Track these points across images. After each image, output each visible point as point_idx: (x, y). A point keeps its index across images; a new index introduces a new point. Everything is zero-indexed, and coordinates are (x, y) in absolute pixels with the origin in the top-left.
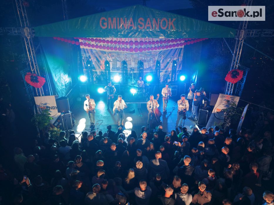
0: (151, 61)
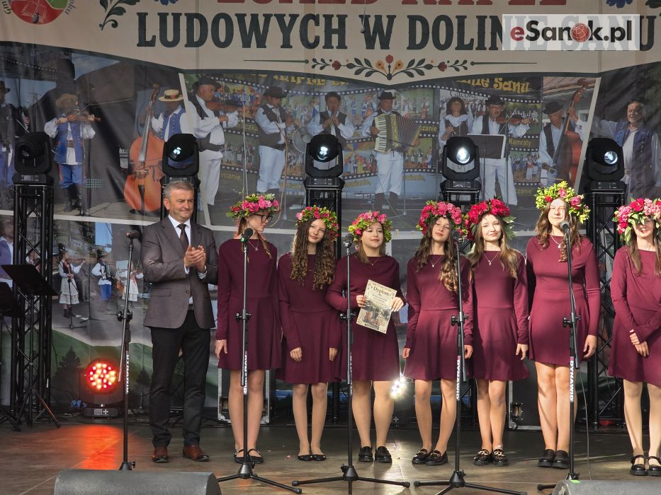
0: (536, 145)
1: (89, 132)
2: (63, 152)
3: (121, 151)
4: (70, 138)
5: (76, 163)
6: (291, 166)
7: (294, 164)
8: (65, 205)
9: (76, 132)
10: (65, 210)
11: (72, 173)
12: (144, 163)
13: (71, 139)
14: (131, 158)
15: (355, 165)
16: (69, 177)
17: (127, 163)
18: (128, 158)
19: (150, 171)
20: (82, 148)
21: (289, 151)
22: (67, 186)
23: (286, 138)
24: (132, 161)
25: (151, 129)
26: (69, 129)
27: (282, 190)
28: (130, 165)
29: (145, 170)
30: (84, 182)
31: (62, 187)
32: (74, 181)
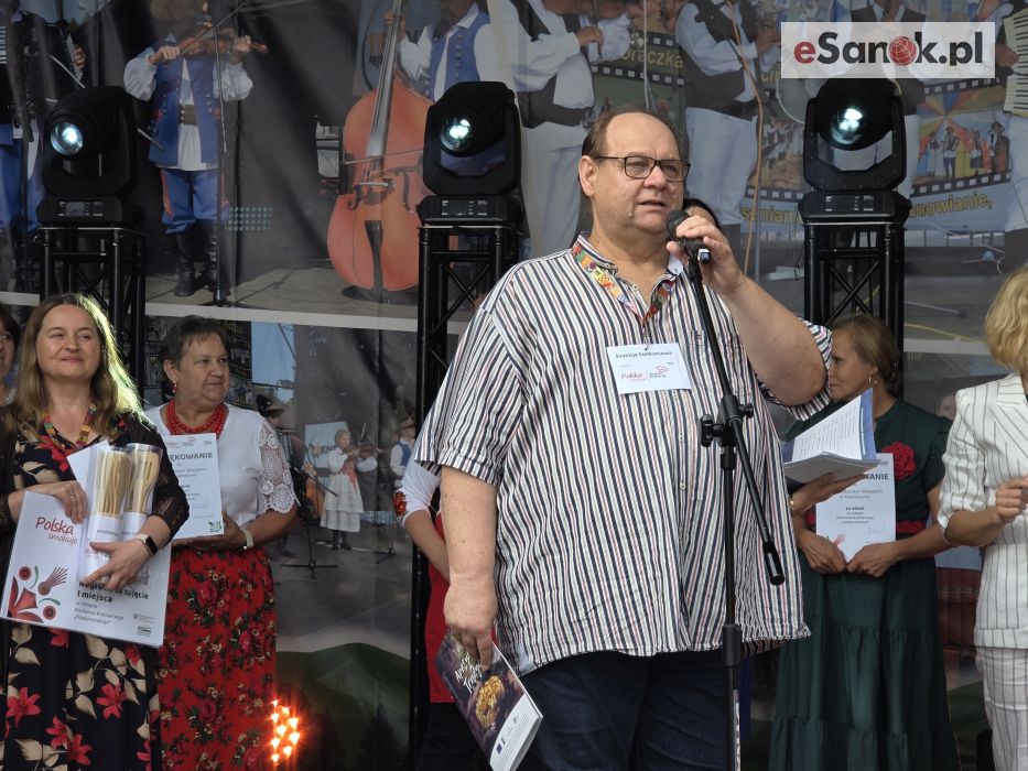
1: (237, 83)
2: (172, 137)
3: (321, 131)
4: (187, 99)
5: (203, 167)
6: (772, 162)
7: (782, 156)
8: (177, 277)
9: (203, 82)
10: (177, 292)
11: (192, 192)
12: (382, 161)
13: (191, 101)
14: (348, 149)
15: (949, 154)
16: (186, 204)
17: (335, 162)
18: (340, 148)
19: (398, 184)
20: (218, 125)
21: (767, 121)
22: (181, 228)
23: (758, 84)
24: (348, 157)
25: (400, 69)
26: (186, 76)
27: (748, 227)
28: (344, 170)
29: (385, 180)
30: (224, 215)
31: (169, 231)
32: (198, 214)
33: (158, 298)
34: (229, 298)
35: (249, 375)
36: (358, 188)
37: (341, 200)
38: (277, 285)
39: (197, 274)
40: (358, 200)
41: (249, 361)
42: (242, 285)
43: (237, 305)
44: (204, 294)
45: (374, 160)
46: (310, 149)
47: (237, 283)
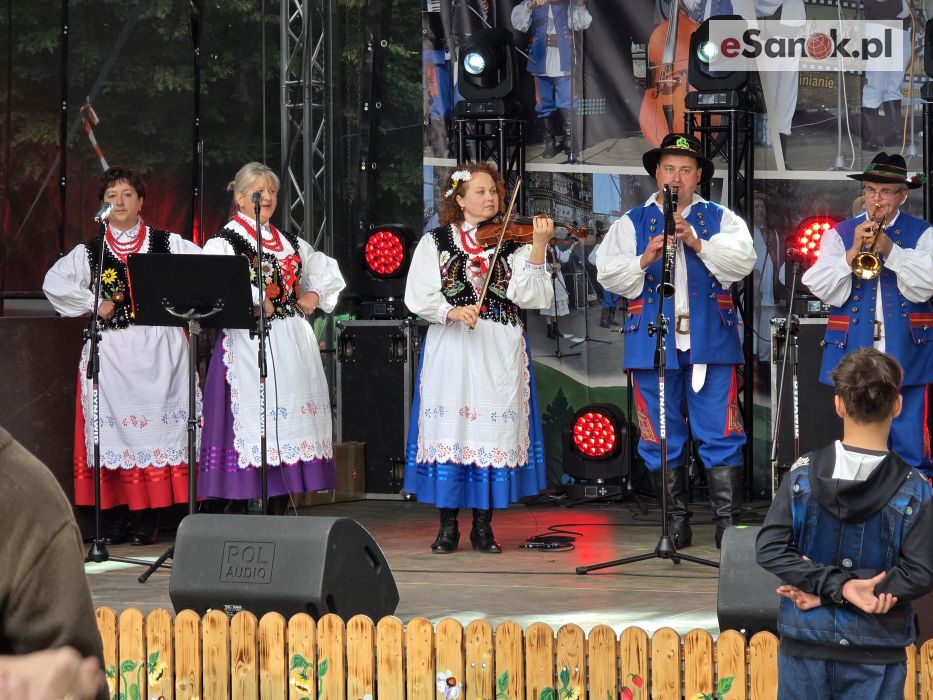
1: (582, 18)
2: (541, 55)
3: (634, 48)
4: (551, 31)
5: (562, 74)
6: (922, 56)
8: (544, 146)
9: (562, 19)
10: (544, 155)
11: (554, 91)
12: (672, 66)
13: (554, 32)
14: (650, 59)
16: (551, 98)
17: (644, 68)
18: (646, 59)
19: (683, 81)
20: (571, 46)
22: (547, 114)
24: (652, 64)
25: (682, 5)
26: (551, 15)
28: (649, 72)
29: (674, 79)
30: (575, 105)
31: (539, 116)
32: (559, 104)
33: (533, 160)
34: (578, 159)
35: (591, 208)
36: (658, 84)
37: (648, 92)
38: (608, 149)
39: (557, 144)
40: (658, 92)
41: (591, 199)
42: (587, 150)
43: (584, 163)
44: (562, 156)
45: (668, 65)
46: (628, 59)
47: (584, 149)
